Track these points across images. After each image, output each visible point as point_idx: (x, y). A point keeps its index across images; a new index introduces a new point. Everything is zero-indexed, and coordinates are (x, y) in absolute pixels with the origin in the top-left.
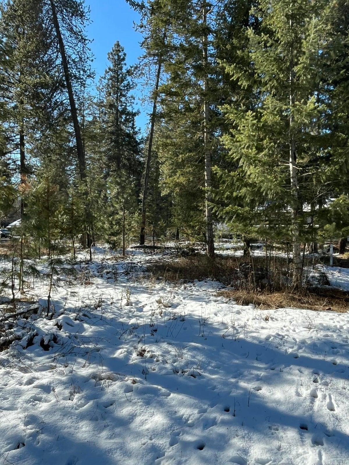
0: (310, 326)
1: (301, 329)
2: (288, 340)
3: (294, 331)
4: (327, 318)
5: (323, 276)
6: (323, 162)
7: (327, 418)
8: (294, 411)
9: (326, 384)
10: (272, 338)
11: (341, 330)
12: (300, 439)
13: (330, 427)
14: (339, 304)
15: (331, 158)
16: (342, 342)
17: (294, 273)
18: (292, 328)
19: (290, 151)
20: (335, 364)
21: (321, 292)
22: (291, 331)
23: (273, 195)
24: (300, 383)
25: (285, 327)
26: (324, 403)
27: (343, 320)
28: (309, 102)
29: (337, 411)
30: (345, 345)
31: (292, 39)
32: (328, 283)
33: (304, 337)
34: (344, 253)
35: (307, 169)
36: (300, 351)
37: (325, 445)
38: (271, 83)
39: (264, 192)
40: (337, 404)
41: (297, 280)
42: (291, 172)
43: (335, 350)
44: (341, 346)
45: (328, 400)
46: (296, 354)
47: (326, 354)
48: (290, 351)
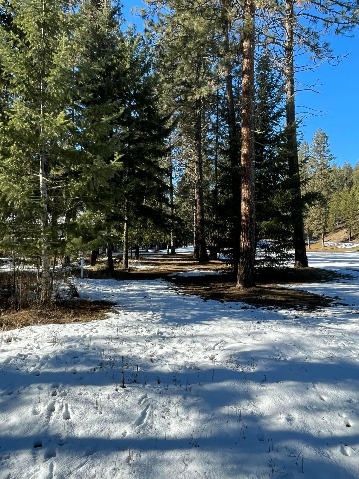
0: (55, 340)
1: (46, 344)
2: (30, 359)
3: (38, 348)
4: (72, 330)
5: (73, 288)
6: (72, 178)
7: (62, 428)
8: (29, 432)
9: (64, 395)
10: (13, 360)
11: (84, 339)
12: (33, 459)
13: (64, 435)
14: (85, 314)
15: (79, 174)
16: (83, 351)
17: (43, 288)
18: (36, 345)
19: (41, 162)
20: (75, 373)
21: (70, 305)
22: (35, 349)
23: (20, 206)
24: (38, 401)
25: (28, 345)
26: (60, 414)
27: (87, 329)
28: (59, 116)
29: (73, 417)
30: (86, 353)
31: (44, 49)
32: (77, 295)
33: (48, 352)
34: (94, 265)
35: (57, 182)
36: (42, 367)
37: (58, 456)
38: (20, 87)
39: (10, 202)
40: (72, 412)
41: (46, 295)
42: (41, 184)
43: (77, 359)
44: (82, 354)
45: (64, 409)
46: (38, 372)
47: (67, 364)
48: (32, 369)
